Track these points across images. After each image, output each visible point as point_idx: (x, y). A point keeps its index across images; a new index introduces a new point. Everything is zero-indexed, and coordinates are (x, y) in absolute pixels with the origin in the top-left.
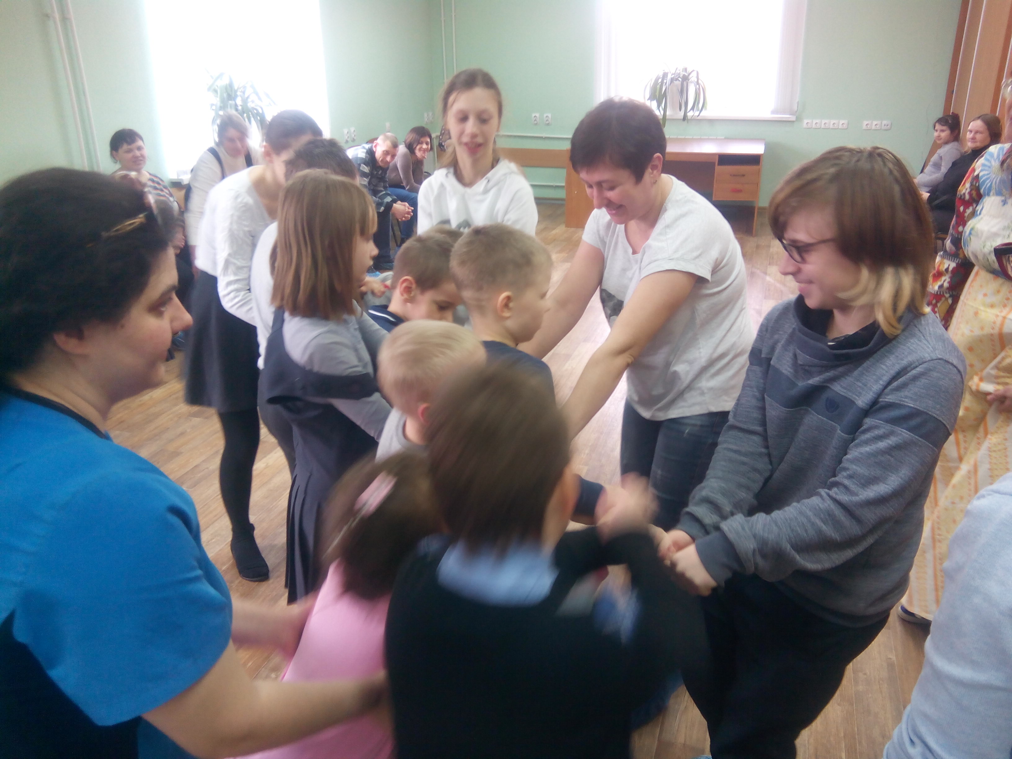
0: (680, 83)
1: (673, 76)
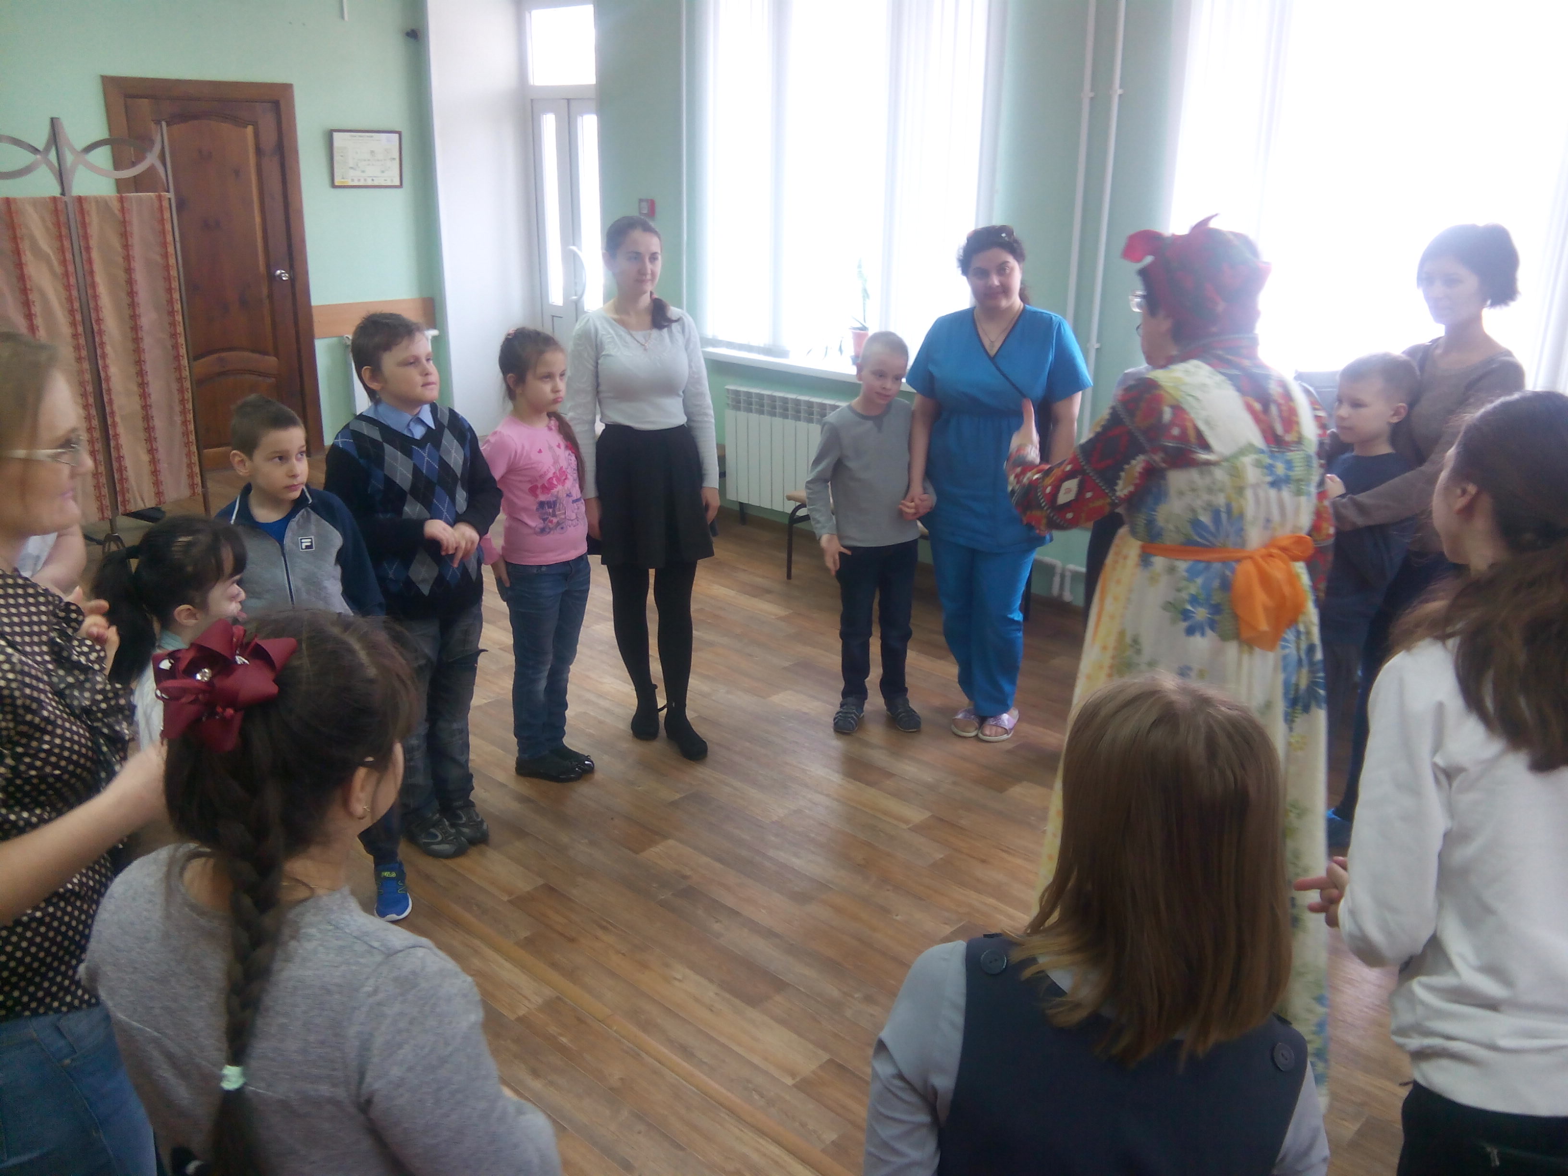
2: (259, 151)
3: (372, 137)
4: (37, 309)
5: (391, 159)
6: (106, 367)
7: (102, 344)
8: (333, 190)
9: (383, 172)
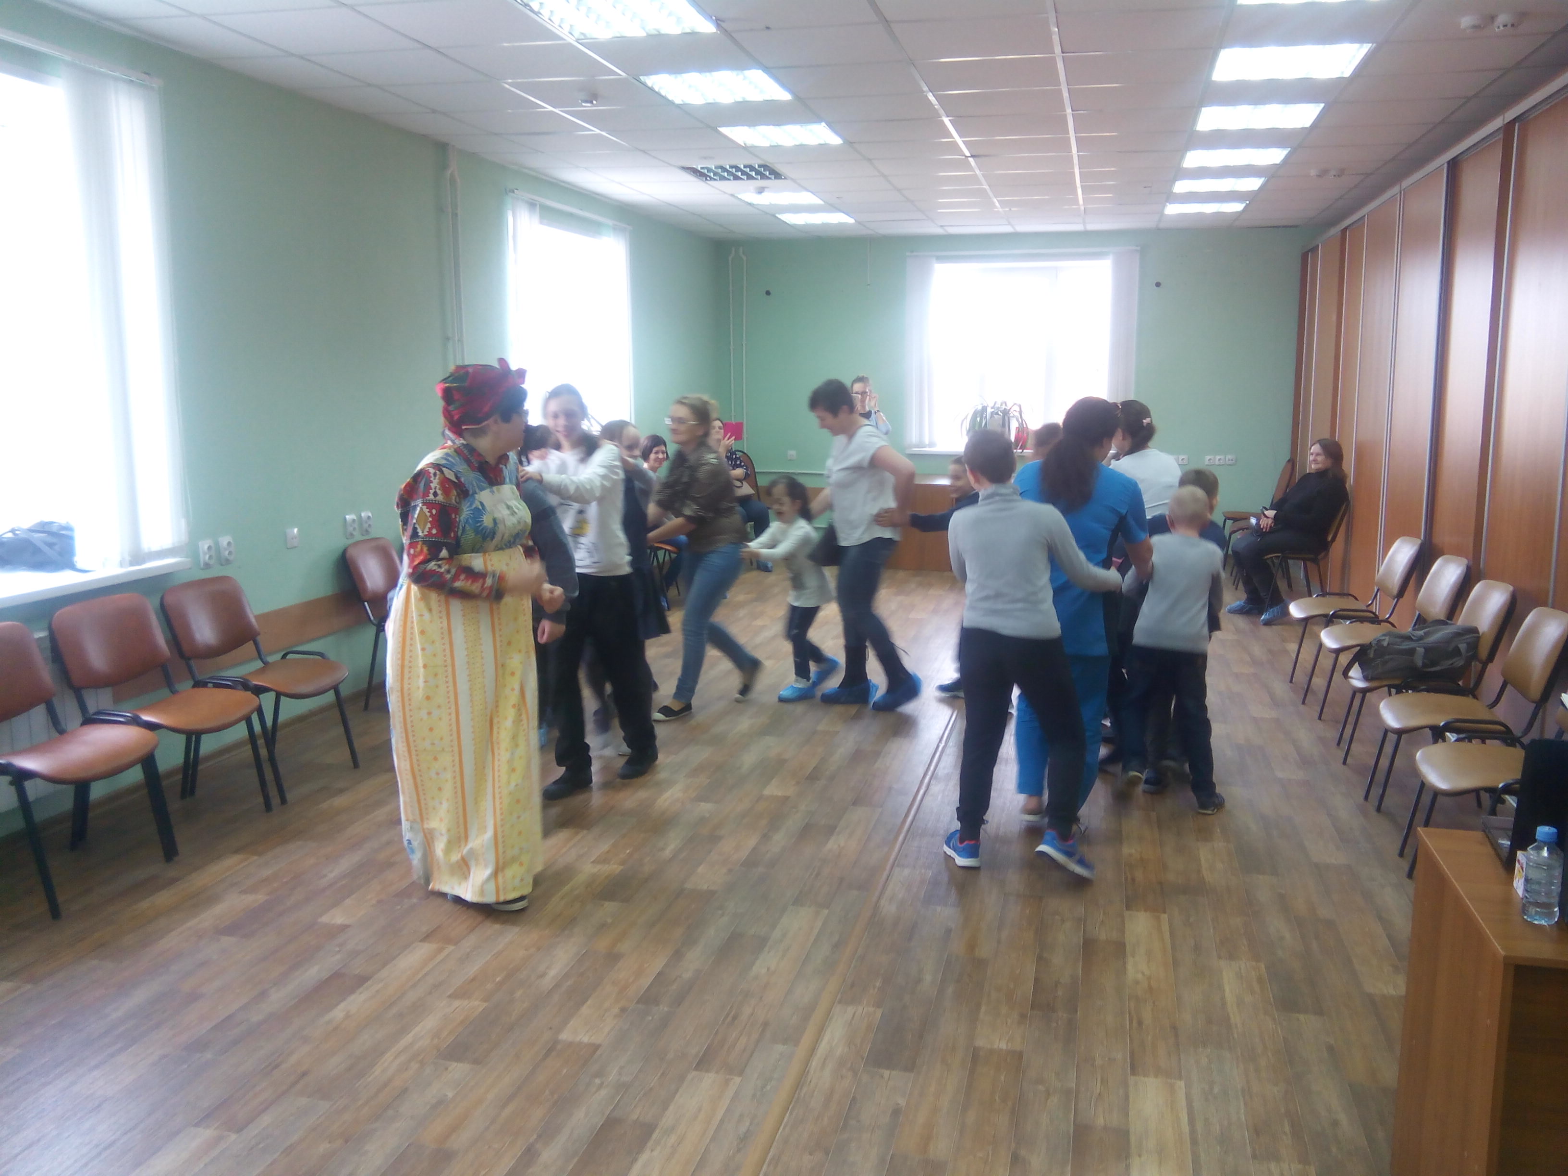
0: (1001, 417)
1: (993, 410)
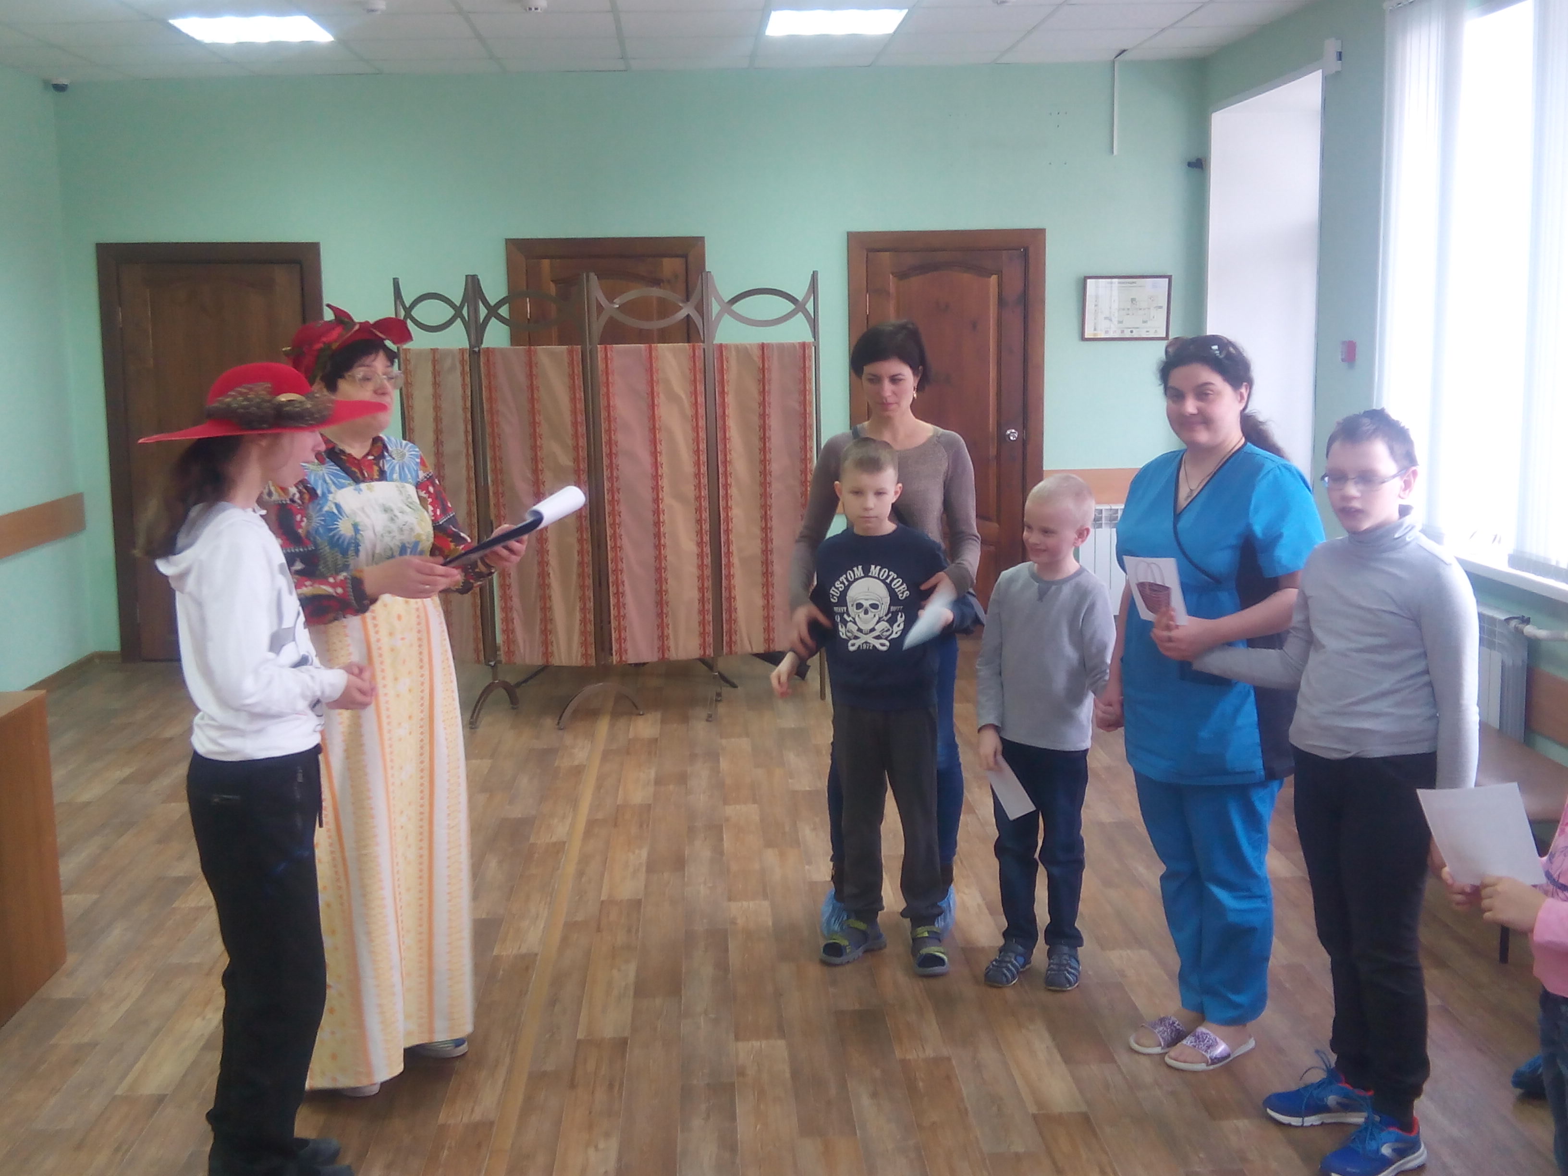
2: (1001, 302)
3: (1133, 283)
4: (662, 448)
5: (1156, 307)
6: (727, 508)
7: (726, 486)
8: (1082, 343)
9: (1145, 322)
